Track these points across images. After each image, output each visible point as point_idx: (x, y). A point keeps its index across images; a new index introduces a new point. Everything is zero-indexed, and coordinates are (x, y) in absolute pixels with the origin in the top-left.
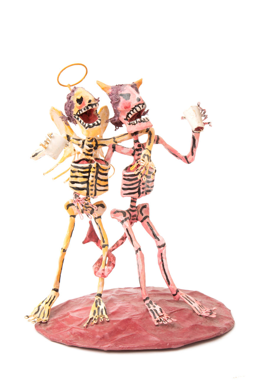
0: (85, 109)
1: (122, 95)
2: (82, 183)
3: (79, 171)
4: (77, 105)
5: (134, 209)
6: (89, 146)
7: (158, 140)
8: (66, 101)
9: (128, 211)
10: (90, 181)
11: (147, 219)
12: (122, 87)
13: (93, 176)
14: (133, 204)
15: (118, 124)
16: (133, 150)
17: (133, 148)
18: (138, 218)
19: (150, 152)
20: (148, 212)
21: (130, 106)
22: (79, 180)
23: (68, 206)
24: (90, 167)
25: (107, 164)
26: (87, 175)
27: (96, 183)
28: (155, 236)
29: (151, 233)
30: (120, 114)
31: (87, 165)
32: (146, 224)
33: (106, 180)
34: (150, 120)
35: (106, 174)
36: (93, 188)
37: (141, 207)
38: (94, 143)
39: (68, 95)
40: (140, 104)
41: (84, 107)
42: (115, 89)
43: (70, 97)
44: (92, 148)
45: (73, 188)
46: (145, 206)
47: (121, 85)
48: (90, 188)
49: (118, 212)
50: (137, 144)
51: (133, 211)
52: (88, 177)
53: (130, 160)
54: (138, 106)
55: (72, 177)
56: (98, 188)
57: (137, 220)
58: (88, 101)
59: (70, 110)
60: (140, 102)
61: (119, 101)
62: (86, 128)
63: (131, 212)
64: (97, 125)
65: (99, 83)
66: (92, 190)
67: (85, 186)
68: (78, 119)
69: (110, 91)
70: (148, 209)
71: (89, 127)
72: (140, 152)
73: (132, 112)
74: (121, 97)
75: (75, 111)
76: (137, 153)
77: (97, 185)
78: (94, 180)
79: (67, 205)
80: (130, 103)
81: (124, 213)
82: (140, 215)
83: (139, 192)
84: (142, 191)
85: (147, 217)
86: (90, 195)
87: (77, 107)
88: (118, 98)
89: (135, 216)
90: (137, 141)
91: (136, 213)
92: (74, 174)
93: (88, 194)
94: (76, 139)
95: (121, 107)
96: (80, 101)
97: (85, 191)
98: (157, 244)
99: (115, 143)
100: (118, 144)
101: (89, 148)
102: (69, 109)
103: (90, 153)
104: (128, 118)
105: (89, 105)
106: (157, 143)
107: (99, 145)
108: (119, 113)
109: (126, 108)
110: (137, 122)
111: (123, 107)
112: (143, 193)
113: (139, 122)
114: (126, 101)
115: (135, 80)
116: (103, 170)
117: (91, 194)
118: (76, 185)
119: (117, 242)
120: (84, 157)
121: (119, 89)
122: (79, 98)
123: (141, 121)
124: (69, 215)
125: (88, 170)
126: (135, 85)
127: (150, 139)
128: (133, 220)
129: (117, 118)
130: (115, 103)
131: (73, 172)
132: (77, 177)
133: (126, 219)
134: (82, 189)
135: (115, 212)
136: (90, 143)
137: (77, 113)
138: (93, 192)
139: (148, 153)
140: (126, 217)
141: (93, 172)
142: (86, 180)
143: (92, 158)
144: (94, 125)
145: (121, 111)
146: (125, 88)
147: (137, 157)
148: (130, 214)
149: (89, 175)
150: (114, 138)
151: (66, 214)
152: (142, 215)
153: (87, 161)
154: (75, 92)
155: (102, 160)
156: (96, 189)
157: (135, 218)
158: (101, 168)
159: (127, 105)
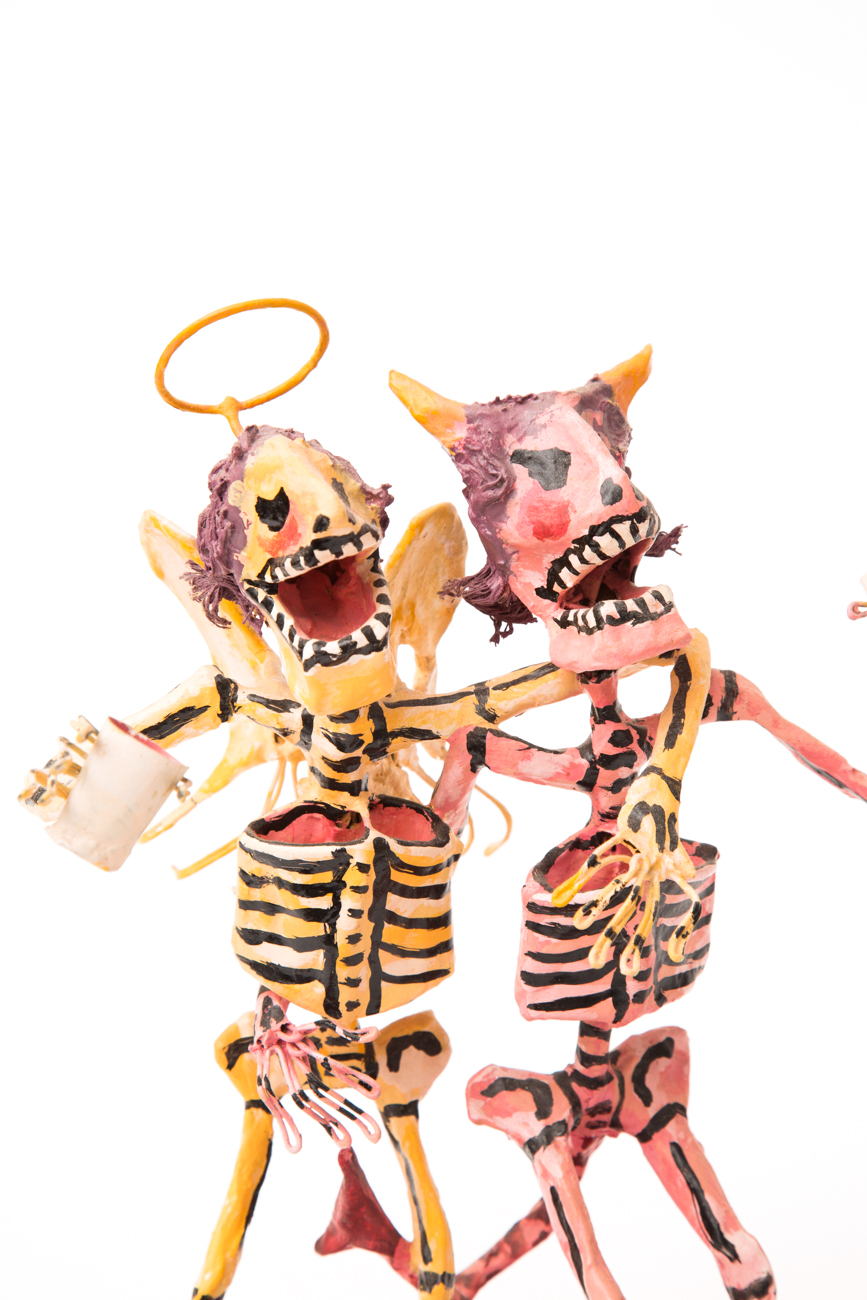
0: (295, 564)
1: (520, 457)
2: (302, 945)
3: (280, 883)
4: (258, 530)
5: (596, 1071)
6: (339, 742)
7: (729, 699)
8: (204, 500)
9: (562, 1078)
10: (340, 939)
11: (671, 1128)
12: (526, 413)
13: (355, 913)
14: (592, 1047)
15: (507, 612)
16: (585, 763)
17: (586, 749)
18: (623, 1118)
19: (675, 787)
20: (680, 1079)
21: (563, 528)
22: (283, 925)
23: (235, 1050)
24: (341, 861)
25: (442, 837)
26: (324, 902)
27: (377, 943)
28: (715, 1235)
29: (695, 1209)
30: (513, 564)
31: (324, 853)
32: (667, 1152)
33: (443, 921)
34: (680, 608)
35: (438, 891)
36: (363, 971)
37: (640, 1053)
38: (365, 728)
39: (216, 471)
40: (620, 519)
41: (293, 549)
42: (487, 426)
43: (225, 485)
44: (358, 753)
45: (257, 967)
46: (663, 1047)
47: (523, 401)
48: (343, 972)
49: (509, 1084)
50: (610, 727)
51: (594, 1084)
52: (329, 916)
54: (606, 528)
55: (245, 905)
56: (392, 965)
57: (616, 1126)
58: (311, 522)
59: (226, 558)
60: (622, 508)
61: (509, 492)
62: (307, 666)
63: (581, 1091)
64: (366, 651)
65: (402, 387)
66: (353, 983)
67: (316, 959)
68: (268, 605)
69: (461, 433)
70: (685, 1060)
71: (322, 658)
72: (624, 772)
73: (574, 559)
74: (520, 471)
75: (251, 562)
76: (605, 776)
77: (382, 954)
78: (366, 927)
79: (225, 1044)
80: (563, 510)
81: (538, 1090)
82: (633, 1100)
83: (617, 993)
84: (632, 988)
85: (675, 1110)
86: (342, 1008)
87: (262, 544)
88: (502, 473)
89: (603, 1108)
90: (606, 713)
91: (609, 1094)
92: (257, 895)
93: (331, 1006)
94: (268, 703)
95: (519, 527)
96: (274, 510)
97: (318, 989)
98: (725, 1278)
99: (487, 725)
100: (503, 726)
101: (337, 755)
102: (216, 547)
103: (348, 778)
104: (556, 588)
105: (318, 544)
106: (726, 714)
107: (395, 734)
108: (507, 558)
109: (543, 532)
110: (599, 620)
111: (530, 529)
112: (640, 997)
113: (612, 621)
114: (547, 496)
115: (605, 361)
116: (418, 871)
117: (352, 1006)
118: (267, 953)
119: (517, 1228)
120: (316, 793)
121: (507, 423)
122: (270, 495)
123: (625, 616)
124: (241, 1102)
125: (327, 877)
126: (607, 391)
127: (679, 703)
128: (592, 1126)
129: (496, 583)
130: (489, 508)
131: (251, 880)
132: (272, 909)
133: (548, 1136)
134: (302, 977)
135: (494, 1089)
136: (345, 729)
137: (261, 575)
138: (363, 993)
140: (555, 1117)
141: (357, 889)
142: (318, 929)
143: (359, 805)
144: (349, 650)
145: (517, 549)
146: (542, 419)
147: (607, 801)
148: (576, 1104)
149: (337, 904)
150: (481, 691)
151: (227, 1096)
152: (646, 1098)
153: (333, 814)
154: (250, 462)
155: (418, 809)
156: (378, 976)
157: (607, 1118)
158: (401, 866)
159: (548, 519)
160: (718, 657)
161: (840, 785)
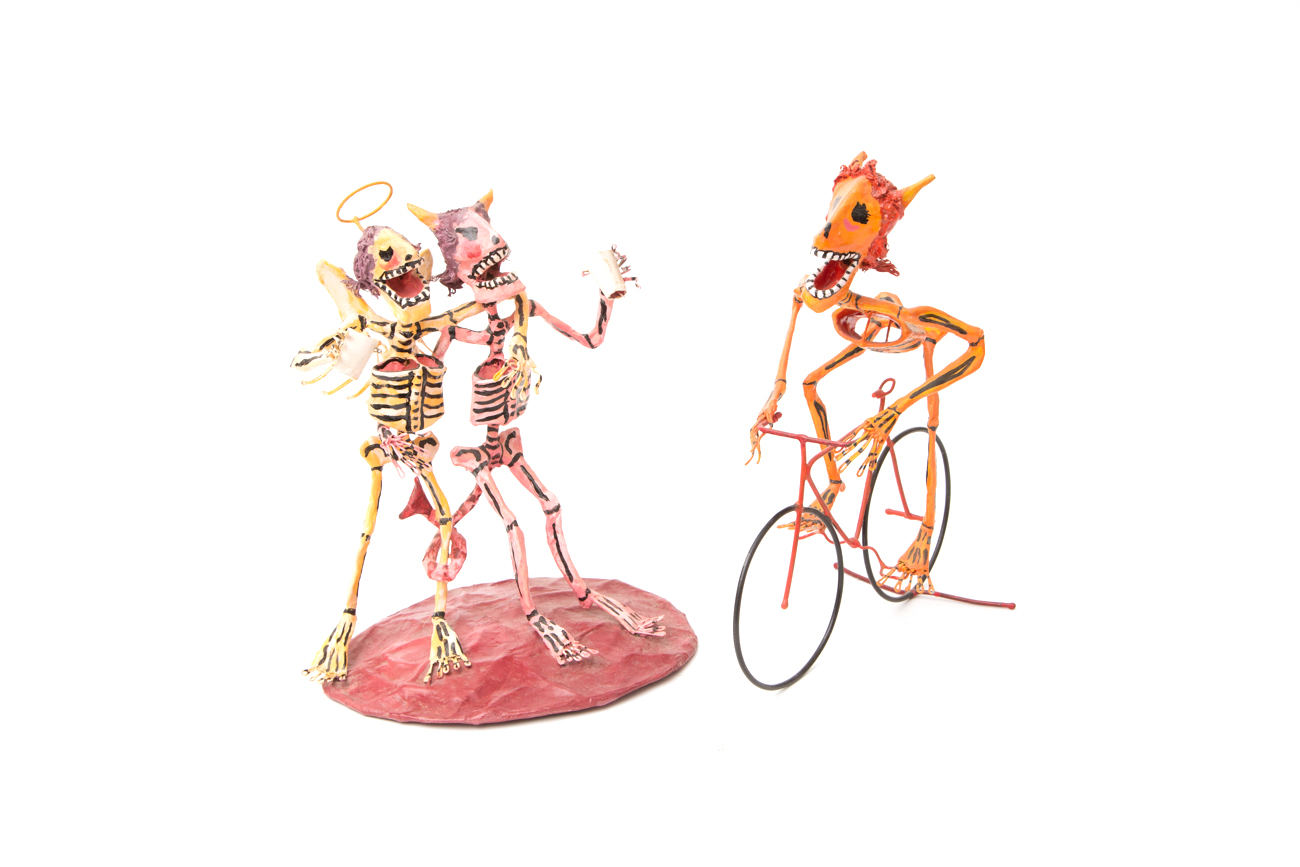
0: (398, 272)
1: (459, 230)
2: (397, 407)
3: (389, 386)
4: (380, 262)
5: (495, 443)
6: (405, 335)
7: (534, 309)
8: (355, 252)
9: (482, 448)
10: (412, 403)
11: (519, 460)
12: (459, 215)
13: (417, 394)
14: (493, 435)
15: (454, 284)
16: (489, 335)
17: (488, 330)
18: (503, 459)
19: (525, 338)
20: (519, 445)
21: (479, 254)
22: (388, 401)
23: (368, 450)
24: (411, 376)
25: (440, 365)
26: (406, 391)
27: (423, 404)
28: (539, 492)
29: (531, 486)
30: (459, 268)
31: (405, 373)
32: (520, 469)
33: (439, 396)
34: (519, 278)
35: (439, 385)
36: (418, 414)
37: (506, 437)
38: (414, 330)
39: (360, 242)
40: (499, 249)
41: (398, 267)
42: (446, 220)
43: (366, 247)
44: (412, 338)
45: (378, 417)
46: (512, 435)
47: (457, 211)
48: (413, 415)
49: (464, 451)
50: (496, 322)
51: (494, 448)
52: (407, 396)
53: (484, 353)
54: (495, 252)
55: (374, 396)
56: (428, 412)
57: (501, 462)
58: (404, 257)
59: (367, 273)
60: (499, 245)
61: (457, 243)
62: (403, 307)
63: (490, 451)
64: (423, 300)
65: (413, 209)
66: (416, 419)
67: (403, 412)
68: (384, 288)
69: (437, 224)
70: (520, 438)
71: (410, 304)
72: (501, 337)
73: (483, 264)
74: (459, 235)
75: (377, 273)
76: (496, 339)
77: (424, 408)
78: (419, 398)
79: (364, 448)
80: (478, 248)
81: (476, 454)
82: (506, 453)
83: (505, 414)
84: (510, 411)
85: (519, 455)
86: (412, 428)
87: (381, 266)
88: (454, 237)
89: (497, 456)
90: (494, 317)
91: (498, 451)
92: (379, 391)
93: (408, 428)
94: (378, 323)
95: (462, 255)
96: (387, 254)
97: (403, 422)
98: (543, 507)
99: (454, 325)
100: (459, 325)
101: (404, 339)
102: (364, 269)
103: (407, 348)
104: (476, 275)
105: (407, 265)
106: (532, 314)
107: (424, 331)
108: (457, 266)
109: (471, 256)
110: (496, 284)
111: (466, 255)
112: (513, 414)
113: (500, 284)
114: (471, 243)
115: (480, 196)
116: (435, 378)
117: (415, 427)
118: (383, 412)
119: (463, 505)
120: (395, 354)
121: (453, 218)
122: (385, 249)
123: (505, 282)
124: (370, 467)
125: (406, 382)
126: (482, 205)
127: (520, 311)
128: (493, 463)
129: (452, 275)
130: (448, 248)
131: (377, 387)
132: (385, 396)
133: (482, 466)
134: (397, 419)
135: (460, 453)
136: (408, 330)
137: (381, 277)
138: (418, 422)
139: (521, 342)
140: (482, 461)
141: (417, 385)
142: (404, 401)
143: (411, 357)
144: (418, 300)
145: (461, 262)
146: (465, 217)
147: (496, 347)
148: (489, 455)
149: (410, 391)
150: (450, 313)
151: (365, 465)
152: (511, 452)
153: (401, 361)
154: (376, 238)
155: (430, 357)
156: (423, 416)
157: (498, 460)
158: (430, 376)
159: (472, 251)
160: (529, 295)
161: (569, 336)
